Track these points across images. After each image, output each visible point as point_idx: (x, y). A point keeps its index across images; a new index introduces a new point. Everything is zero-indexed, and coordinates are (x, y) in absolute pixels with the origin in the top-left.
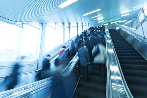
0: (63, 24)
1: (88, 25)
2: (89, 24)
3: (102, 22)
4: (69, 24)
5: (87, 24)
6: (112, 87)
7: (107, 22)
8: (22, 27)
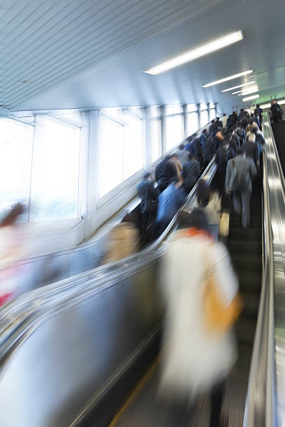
0: (145, 108)
1: (215, 108)
2: (216, 104)
3: (255, 100)
4: (162, 107)
5: (212, 106)
6: (274, 255)
7: (269, 99)
8: (34, 126)
